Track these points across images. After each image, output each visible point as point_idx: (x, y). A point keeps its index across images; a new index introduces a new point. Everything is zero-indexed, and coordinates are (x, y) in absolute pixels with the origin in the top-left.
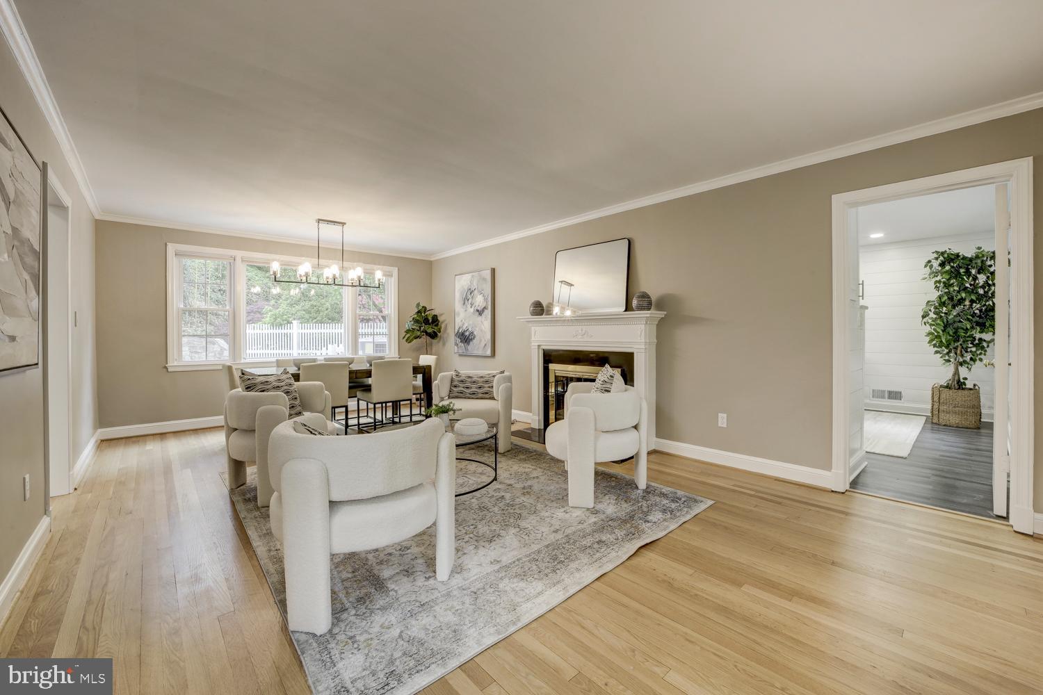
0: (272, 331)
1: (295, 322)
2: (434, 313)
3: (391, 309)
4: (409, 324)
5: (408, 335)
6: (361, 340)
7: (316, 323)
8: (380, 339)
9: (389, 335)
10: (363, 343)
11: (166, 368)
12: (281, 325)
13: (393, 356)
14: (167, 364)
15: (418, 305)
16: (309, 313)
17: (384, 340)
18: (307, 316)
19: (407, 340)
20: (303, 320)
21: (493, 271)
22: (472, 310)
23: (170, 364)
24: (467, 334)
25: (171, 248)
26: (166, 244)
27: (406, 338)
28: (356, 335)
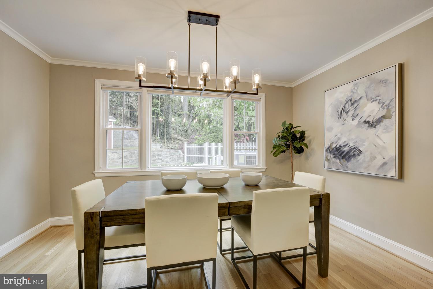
0: (198, 147)
1: (207, 143)
2: (300, 129)
3: (260, 128)
4: (275, 141)
5: (275, 150)
6: (236, 153)
7: (216, 143)
8: (250, 153)
9: (258, 150)
10: (238, 155)
11: (94, 174)
12: (201, 144)
13: (262, 167)
14: (94, 171)
15: (284, 123)
16: (213, 138)
17: (255, 153)
18: (212, 140)
19: (274, 154)
20: (211, 142)
21: (401, 67)
22: (356, 122)
23: (96, 171)
24: (346, 149)
25: (99, 83)
26: (95, 80)
27: (273, 152)
28: (232, 150)
